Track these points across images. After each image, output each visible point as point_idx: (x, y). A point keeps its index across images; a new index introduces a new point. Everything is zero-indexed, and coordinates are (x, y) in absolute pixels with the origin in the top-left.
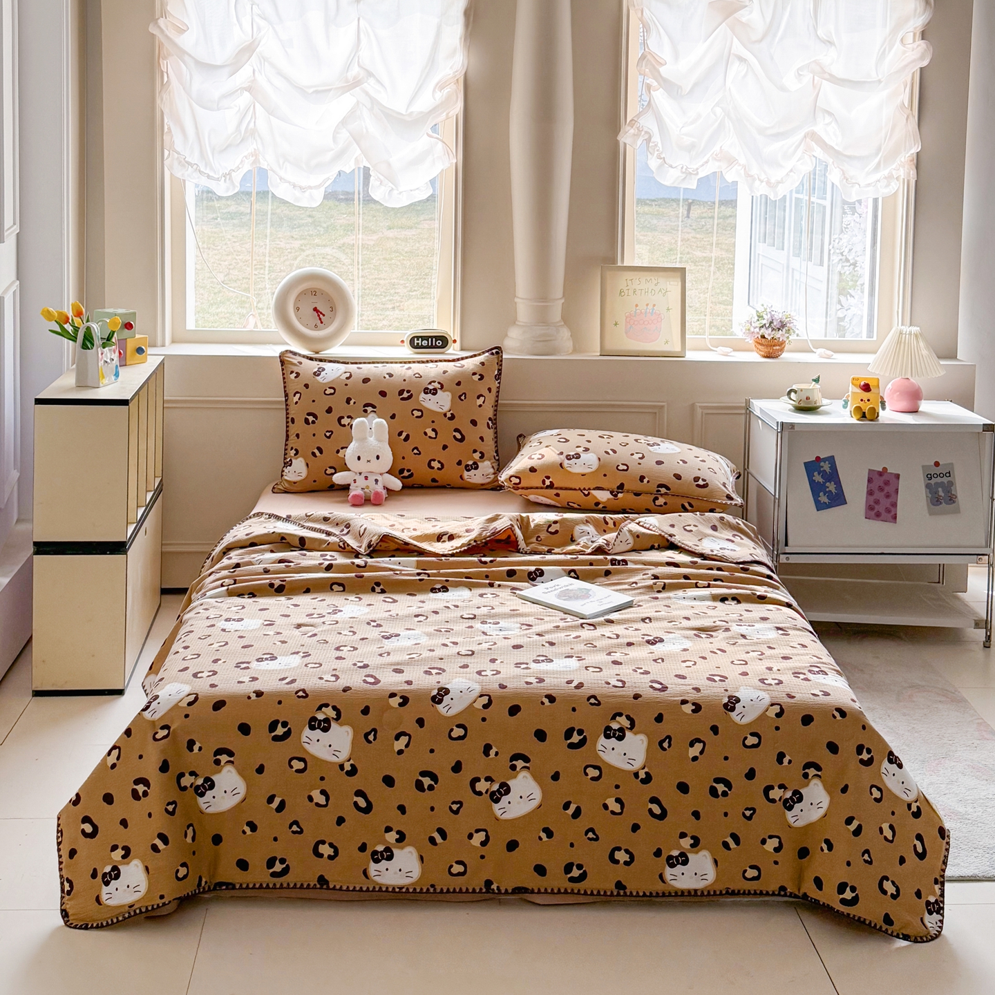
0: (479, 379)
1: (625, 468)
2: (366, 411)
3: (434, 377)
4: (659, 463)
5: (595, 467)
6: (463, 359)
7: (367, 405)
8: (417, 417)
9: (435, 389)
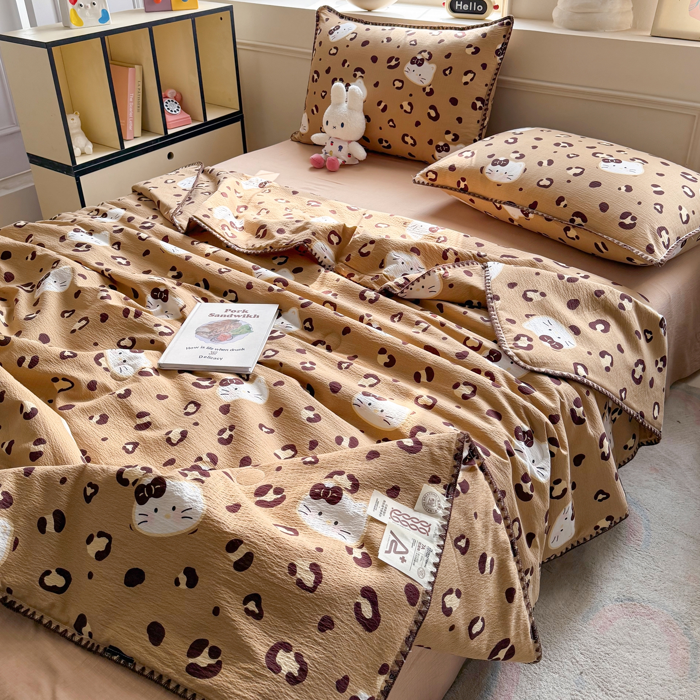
0: (473, 53)
1: (548, 183)
2: (355, 75)
3: (428, 46)
4: (595, 184)
5: (513, 179)
6: (468, 28)
7: (358, 69)
8: (398, 88)
9: (422, 60)
